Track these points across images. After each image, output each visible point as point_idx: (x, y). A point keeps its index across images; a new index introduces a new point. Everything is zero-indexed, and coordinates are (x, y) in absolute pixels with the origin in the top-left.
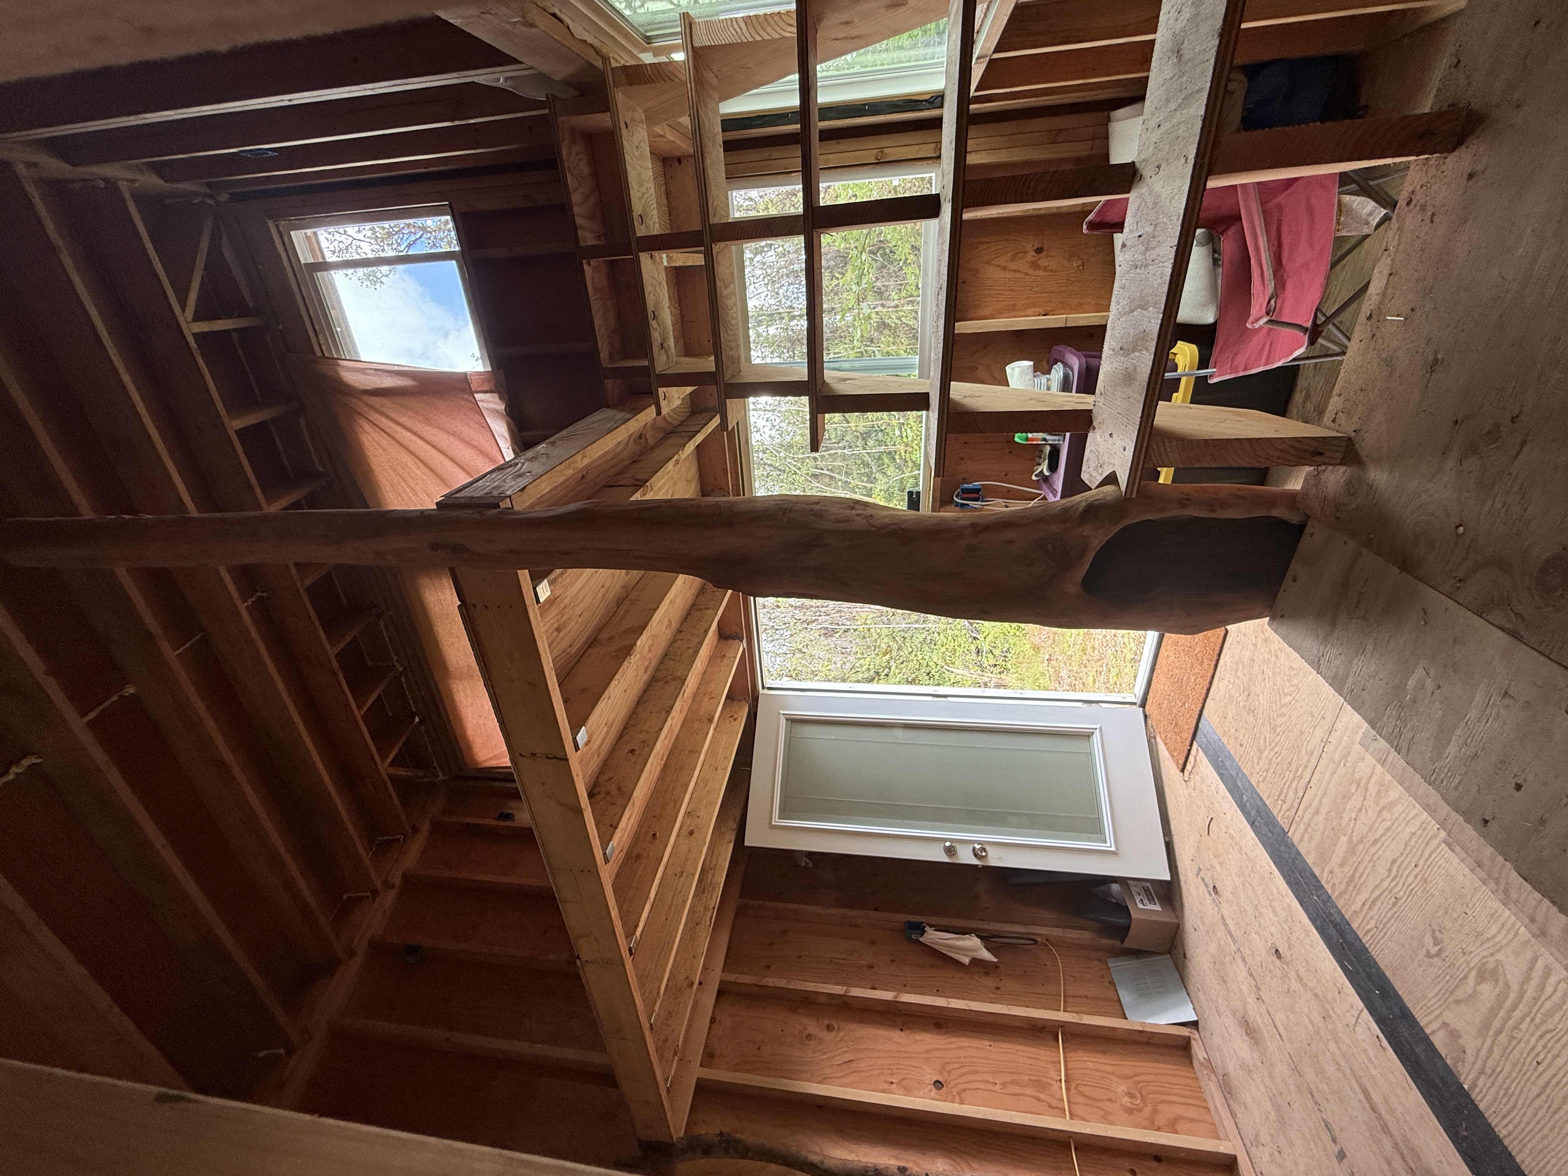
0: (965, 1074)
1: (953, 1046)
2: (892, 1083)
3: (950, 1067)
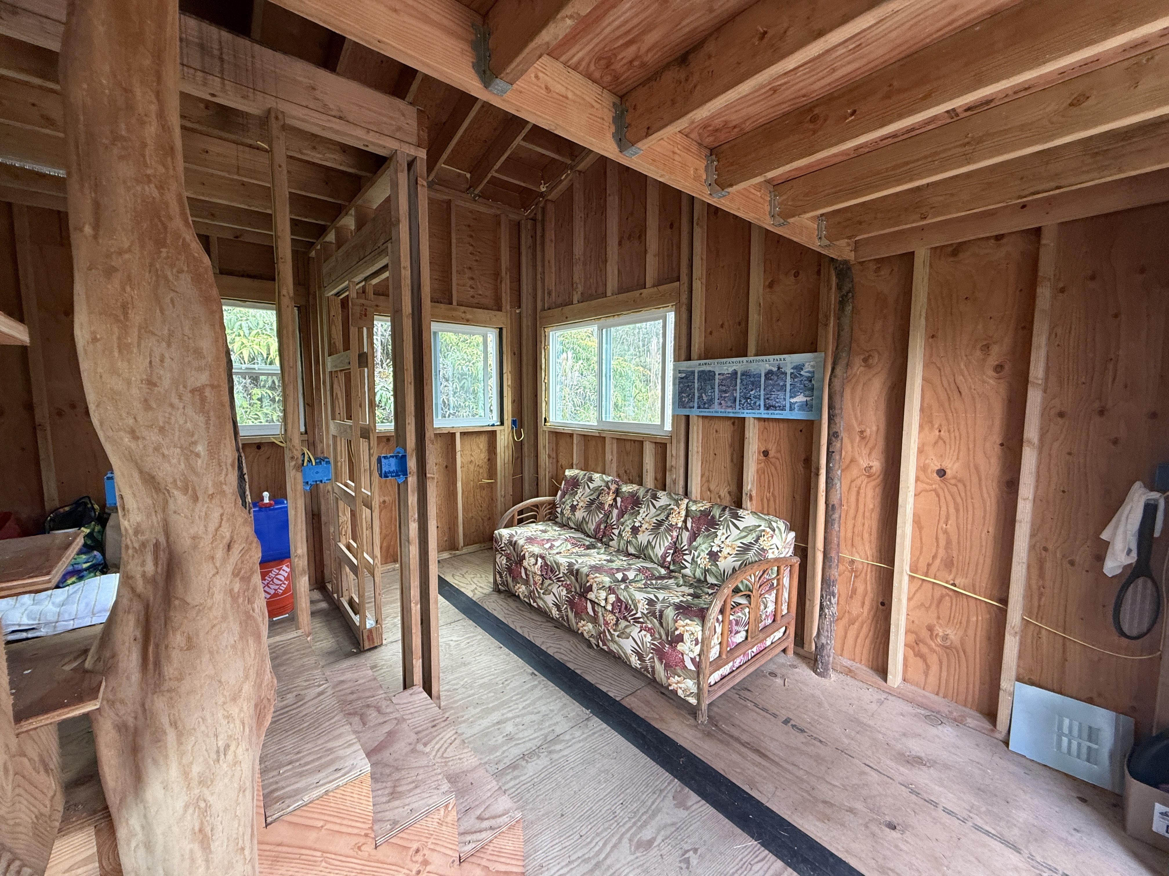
0: (954, 499)
1: (986, 495)
2: (940, 431)
3: (960, 486)
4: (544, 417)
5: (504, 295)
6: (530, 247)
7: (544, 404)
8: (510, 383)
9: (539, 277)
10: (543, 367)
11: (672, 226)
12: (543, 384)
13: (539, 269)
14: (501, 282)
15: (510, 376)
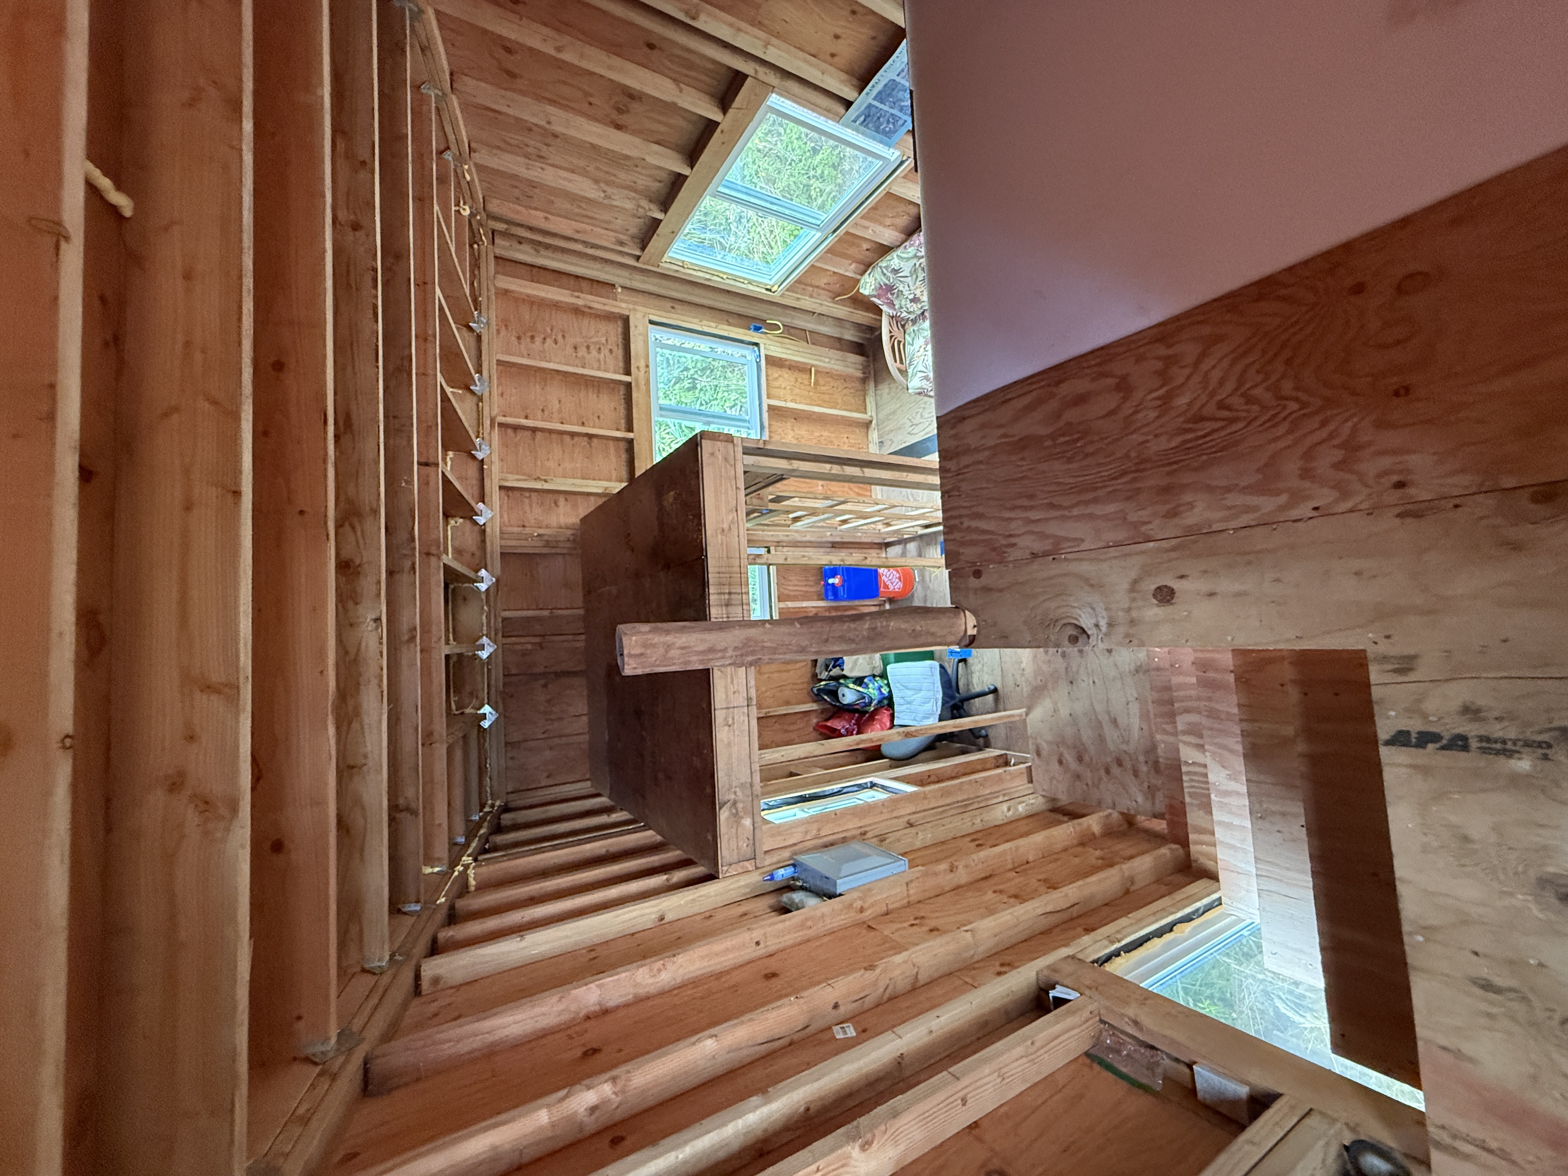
4: (764, 291)
5: (607, 308)
6: (536, 250)
7: (751, 287)
8: (714, 325)
9: (590, 251)
10: (708, 276)
11: (651, 46)
12: (728, 281)
13: (579, 247)
14: (590, 308)
15: (705, 322)
